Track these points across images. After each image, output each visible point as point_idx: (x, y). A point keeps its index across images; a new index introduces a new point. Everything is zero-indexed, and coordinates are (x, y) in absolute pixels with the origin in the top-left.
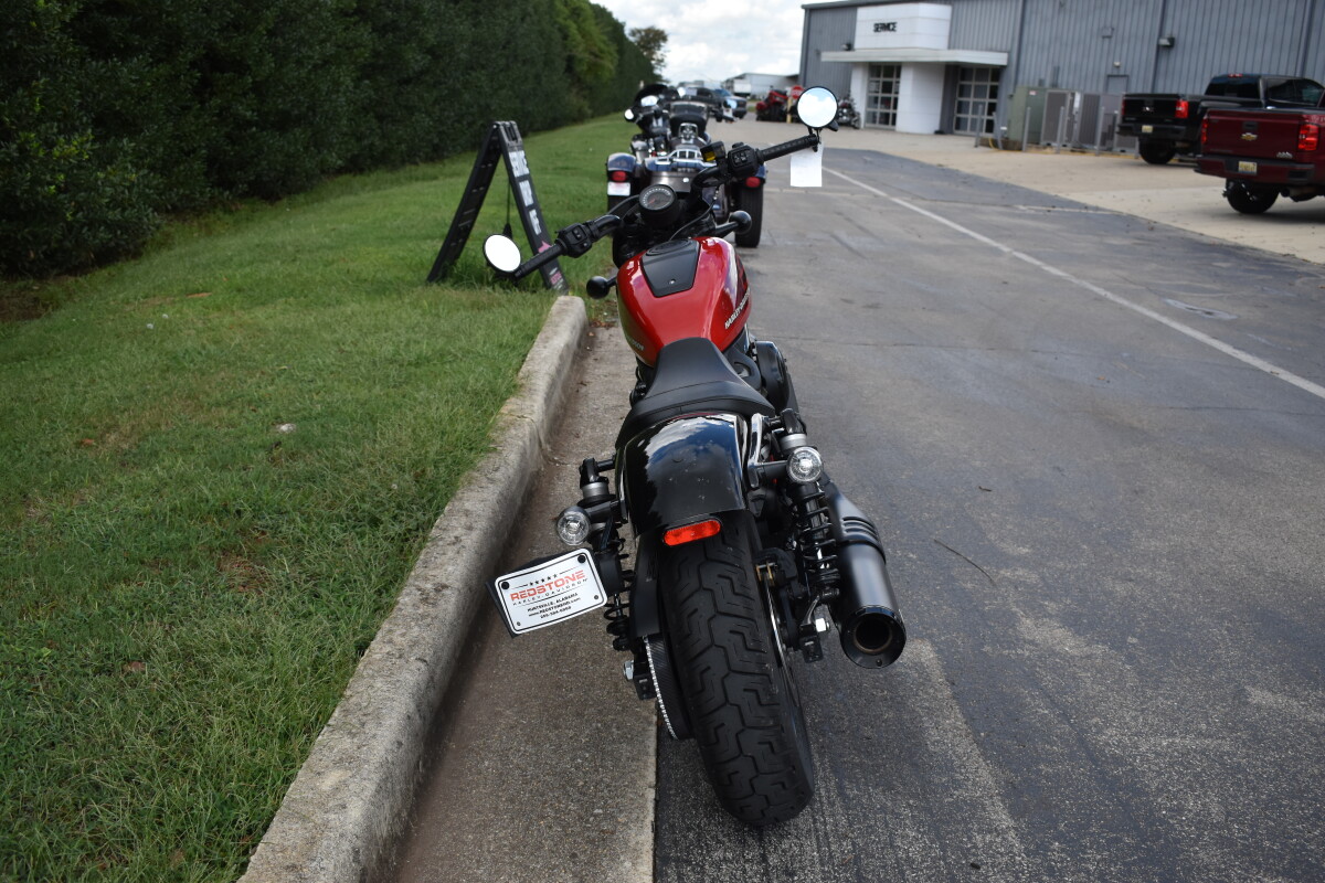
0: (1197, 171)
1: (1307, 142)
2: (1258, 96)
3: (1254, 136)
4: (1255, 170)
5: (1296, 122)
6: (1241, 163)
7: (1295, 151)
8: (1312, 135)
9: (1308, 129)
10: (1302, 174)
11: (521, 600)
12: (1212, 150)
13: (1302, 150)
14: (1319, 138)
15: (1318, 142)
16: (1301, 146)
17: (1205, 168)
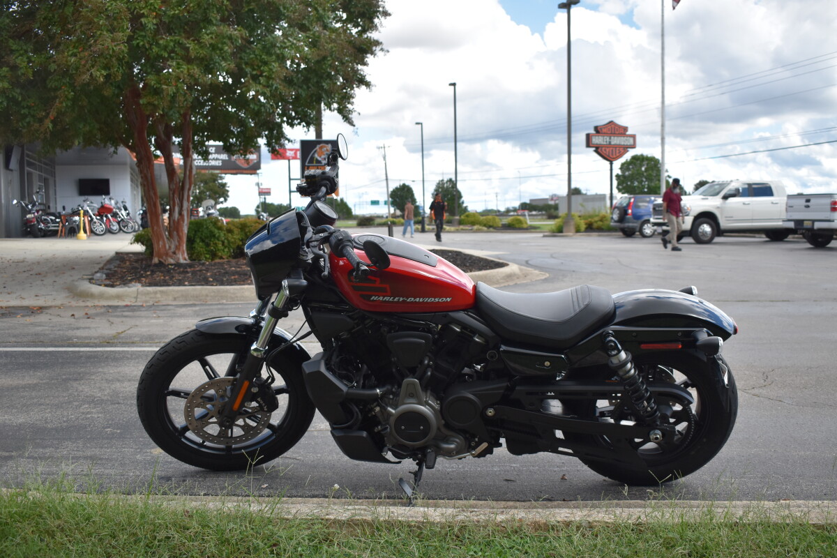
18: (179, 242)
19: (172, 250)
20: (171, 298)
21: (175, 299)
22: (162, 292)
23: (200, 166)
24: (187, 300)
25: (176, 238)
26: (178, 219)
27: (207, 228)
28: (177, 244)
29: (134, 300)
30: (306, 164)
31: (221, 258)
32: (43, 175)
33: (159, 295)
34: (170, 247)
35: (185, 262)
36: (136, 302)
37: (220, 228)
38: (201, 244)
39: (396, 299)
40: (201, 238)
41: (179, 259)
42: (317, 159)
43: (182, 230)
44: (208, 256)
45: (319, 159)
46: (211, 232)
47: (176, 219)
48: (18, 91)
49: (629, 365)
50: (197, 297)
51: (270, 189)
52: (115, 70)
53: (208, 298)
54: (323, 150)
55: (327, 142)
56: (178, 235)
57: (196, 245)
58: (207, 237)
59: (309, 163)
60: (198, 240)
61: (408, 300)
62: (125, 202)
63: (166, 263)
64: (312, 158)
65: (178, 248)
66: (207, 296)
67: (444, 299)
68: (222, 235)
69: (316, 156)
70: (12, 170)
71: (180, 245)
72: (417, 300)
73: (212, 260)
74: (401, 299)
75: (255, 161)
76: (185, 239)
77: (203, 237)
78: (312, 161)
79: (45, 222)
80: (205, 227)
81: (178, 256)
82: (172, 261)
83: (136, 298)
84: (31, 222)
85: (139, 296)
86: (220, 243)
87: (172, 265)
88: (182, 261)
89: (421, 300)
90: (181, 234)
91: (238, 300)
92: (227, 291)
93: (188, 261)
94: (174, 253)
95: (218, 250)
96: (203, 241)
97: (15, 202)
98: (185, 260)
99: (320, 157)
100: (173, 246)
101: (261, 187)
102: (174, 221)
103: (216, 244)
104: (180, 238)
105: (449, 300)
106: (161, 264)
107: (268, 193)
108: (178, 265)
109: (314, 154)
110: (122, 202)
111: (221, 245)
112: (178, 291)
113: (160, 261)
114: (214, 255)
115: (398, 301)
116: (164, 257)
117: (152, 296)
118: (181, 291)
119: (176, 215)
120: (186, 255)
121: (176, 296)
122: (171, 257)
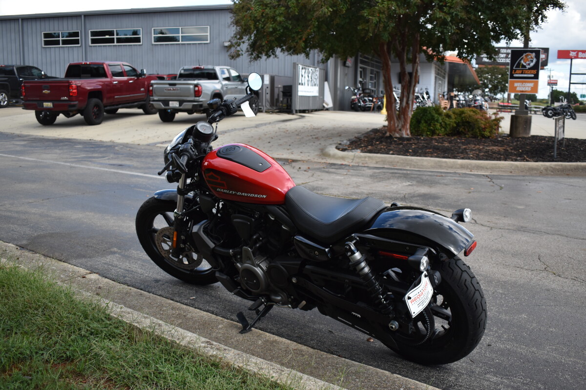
0: (23, 109)
1: (74, 93)
2: (15, 74)
3: (49, 91)
4: (52, 106)
5: (67, 84)
6: (44, 103)
7: (68, 96)
8: (75, 89)
9: (72, 87)
10: (74, 106)
11: (415, 302)
12: (29, 99)
13: (72, 96)
14: (77, 90)
15: (78, 92)
16: (71, 94)
17: (27, 107)
18: (404, 122)
19: (399, 128)
20: (374, 162)
21: (377, 163)
22: (369, 157)
23: (502, 63)
24: (384, 164)
25: (403, 119)
26: (405, 107)
27: (430, 113)
28: (403, 124)
29: (350, 161)
30: (514, 68)
31: (438, 135)
32: (375, 69)
33: (367, 159)
34: (398, 126)
35: (407, 136)
36: (352, 162)
37: (440, 114)
38: (424, 124)
39: (231, 192)
40: (425, 120)
41: (402, 134)
42: (523, 65)
43: (407, 115)
44: (429, 133)
45: (524, 64)
46: (433, 116)
47: (404, 106)
48: (290, 22)
49: (363, 264)
50: (391, 163)
51: (557, 80)
52: (342, 6)
53: (398, 164)
54: (528, 57)
55: (532, 52)
56: (404, 118)
57: (421, 125)
58: (429, 120)
59: (516, 67)
60: (423, 122)
61: (238, 194)
62: (428, 89)
63: (394, 137)
64: (519, 63)
65: (403, 126)
66: (398, 162)
67: (261, 196)
68: (440, 118)
69: (522, 62)
70: (348, 67)
71: (405, 125)
72: (243, 194)
73: (432, 136)
74: (234, 193)
75: (544, 60)
76: (409, 121)
77: (426, 120)
78: (518, 66)
79: (364, 101)
80: (428, 112)
81: (402, 132)
82: (397, 135)
83: (353, 160)
84: (354, 101)
85: (355, 159)
86: (439, 124)
87: (396, 138)
88: (405, 136)
89: (246, 195)
90: (406, 117)
91: (418, 168)
92: (412, 160)
93: (410, 136)
94: (400, 130)
95: (436, 129)
96: (426, 122)
97: (347, 88)
98: (408, 135)
99: (525, 63)
100: (400, 125)
101: (552, 79)
102: (402, 107)
103: (435, 125)
104: (405, 120)
105: (264, 196)
106: (390, 137)
107: (556, 84)
108: (401, 139)
109: (520, 60)
110: (426, 89)
111: (438, 126)
112: (379, 158)
113: (390, 135)
114: (433, 133)
115: (232, 194)
116: (393, 132)
117: (363, 159)
118: (382, 157)
119: (404, 104)
120: (409, 132)
121: (378, 161)
122: (398, 133)
